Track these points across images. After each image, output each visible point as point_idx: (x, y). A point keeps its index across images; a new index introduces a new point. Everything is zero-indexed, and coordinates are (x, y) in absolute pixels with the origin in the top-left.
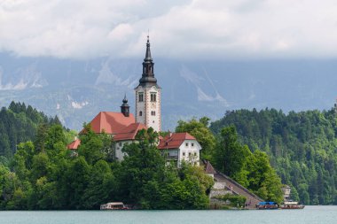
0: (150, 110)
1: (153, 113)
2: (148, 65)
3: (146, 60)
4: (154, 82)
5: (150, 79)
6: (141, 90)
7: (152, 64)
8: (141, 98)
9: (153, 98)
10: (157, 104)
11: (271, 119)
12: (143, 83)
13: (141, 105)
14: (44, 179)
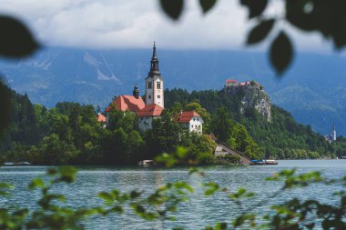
0: (156, 95)
1: (159, 97)
2: (154, 63)
3: (153, 59)
4: (159, 75)
5: (156, 72)
6: (150, 80)
7: (157, 62)
8: (150, 86)
9: (159, 86)
10: (161, 90)
11: (179, 96)
12: (151, 75)
13: (149, 91)
14: (90, 143)
